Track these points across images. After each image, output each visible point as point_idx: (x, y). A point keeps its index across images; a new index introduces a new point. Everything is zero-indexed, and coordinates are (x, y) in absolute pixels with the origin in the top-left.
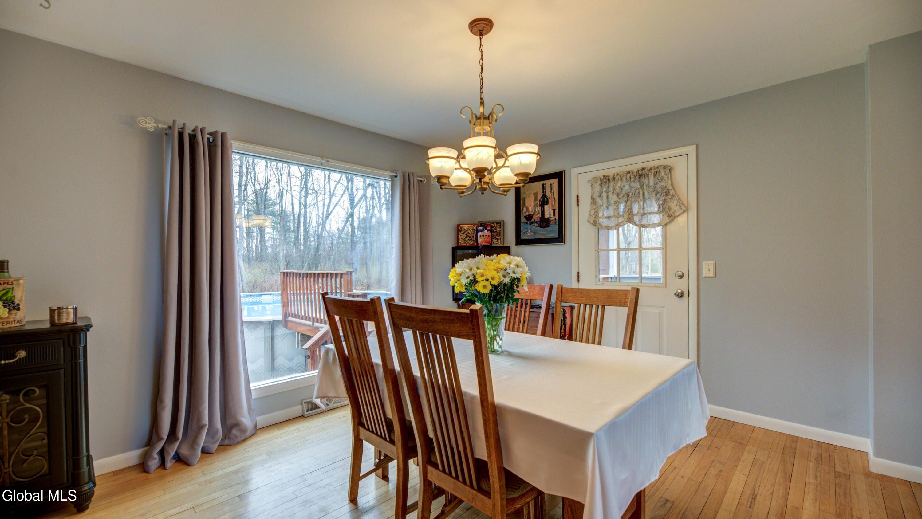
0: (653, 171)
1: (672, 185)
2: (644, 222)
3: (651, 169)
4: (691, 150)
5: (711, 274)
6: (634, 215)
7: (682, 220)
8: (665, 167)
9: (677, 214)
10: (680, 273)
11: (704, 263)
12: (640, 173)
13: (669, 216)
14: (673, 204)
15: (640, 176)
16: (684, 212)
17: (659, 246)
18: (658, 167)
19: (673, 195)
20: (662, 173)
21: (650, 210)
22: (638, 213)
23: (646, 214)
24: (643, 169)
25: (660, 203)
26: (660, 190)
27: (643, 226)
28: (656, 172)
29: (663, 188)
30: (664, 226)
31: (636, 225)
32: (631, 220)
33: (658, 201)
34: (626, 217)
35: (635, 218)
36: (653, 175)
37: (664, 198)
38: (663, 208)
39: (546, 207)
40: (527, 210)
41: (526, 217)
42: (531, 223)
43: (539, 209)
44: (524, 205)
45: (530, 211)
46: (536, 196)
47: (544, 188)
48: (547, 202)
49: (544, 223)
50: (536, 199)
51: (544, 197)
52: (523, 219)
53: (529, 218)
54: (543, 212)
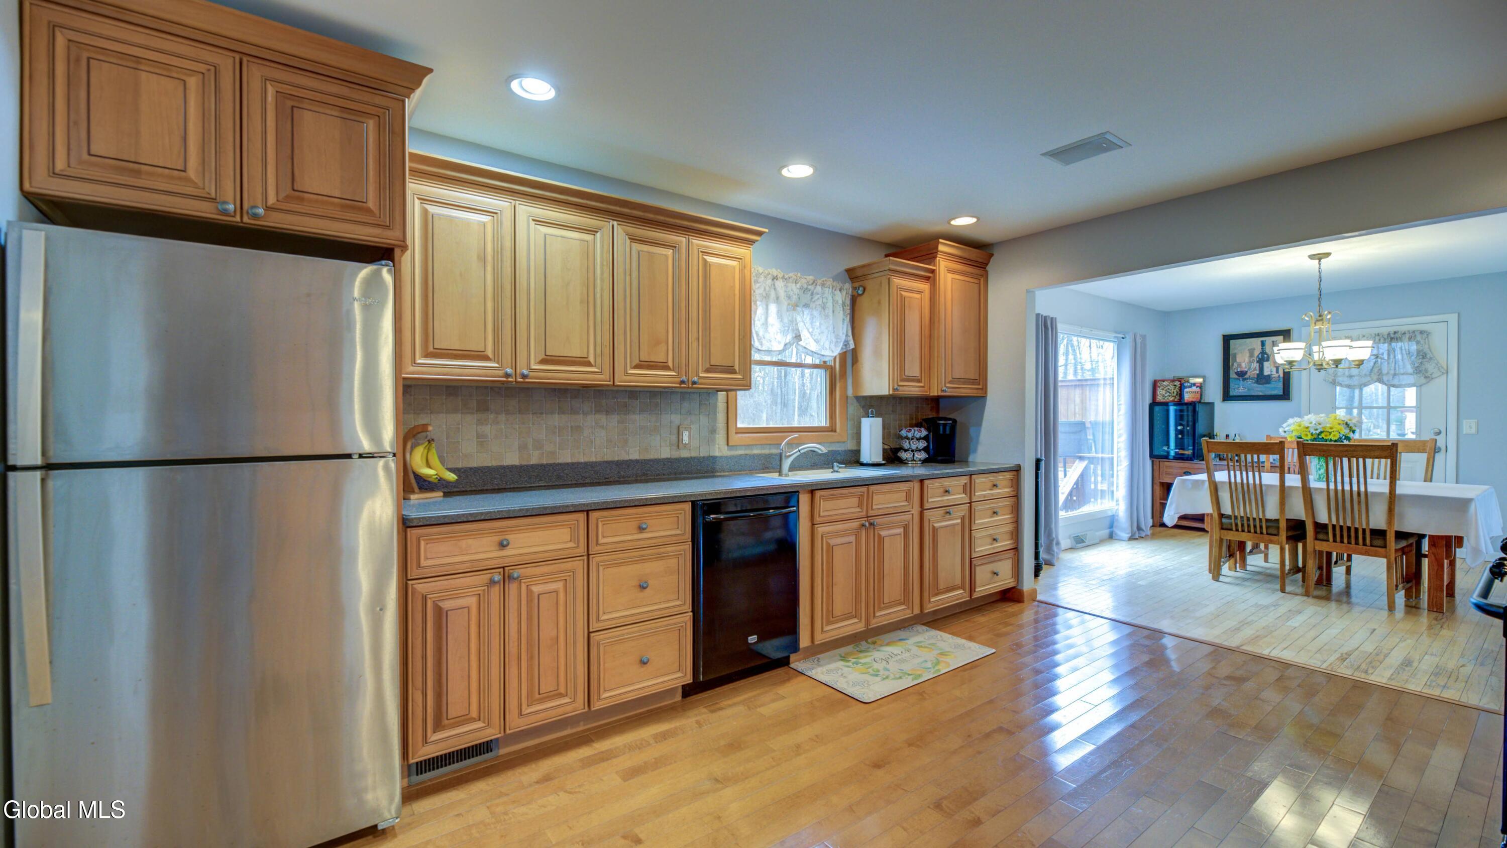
1: (1430, 348)
3: (1404, 333)
4: (1451, 317)
5: (1474, 431)
6: (1383, 375)
7: (1441, 381)
8: (1421, 332)
9: (1435, 375)
10: (1437, 430)
11: (1465, 421)
12: (1392, 336)
13: (1426, 377)
14: (1431, 368)
15: (1392, 339)
16: (1442, 374)
17: (1414, 405)
18: (1414, 332)
19: (1432, 359)
20: (1419, 338)
21: (1402, 371)
22: (1388, 373)
23: (1398, 374)
24: (1395, 333)
25: (1416, 365)
26: (1415, 353)
27: (1394, 386)
28: (1412, 336)
29: (1418, 352)
30: (1419, 386)
31: (1386, 384)
32: (1380, 380)
33: (1413, 363)
34: (1375, 377)
35: (1385, 378)
36: (1407, 339)
37: (1420, 361)
38: (1419, 370)
39: (1266, 364)
40: (1240, 365)
41: (1237, 373)
42: (1244, 380)
43: (1256, 365)
44: (1235, 361)
45: (1244, 367)
46: (1251, 352)
47: (1263, 344)
48: (1268, 360)
49: (1262, 379)
50: (1251, 355)
51: (1263, 352)
52: (1233, 375)
53: (1242, 374)
54: (1261, 369)
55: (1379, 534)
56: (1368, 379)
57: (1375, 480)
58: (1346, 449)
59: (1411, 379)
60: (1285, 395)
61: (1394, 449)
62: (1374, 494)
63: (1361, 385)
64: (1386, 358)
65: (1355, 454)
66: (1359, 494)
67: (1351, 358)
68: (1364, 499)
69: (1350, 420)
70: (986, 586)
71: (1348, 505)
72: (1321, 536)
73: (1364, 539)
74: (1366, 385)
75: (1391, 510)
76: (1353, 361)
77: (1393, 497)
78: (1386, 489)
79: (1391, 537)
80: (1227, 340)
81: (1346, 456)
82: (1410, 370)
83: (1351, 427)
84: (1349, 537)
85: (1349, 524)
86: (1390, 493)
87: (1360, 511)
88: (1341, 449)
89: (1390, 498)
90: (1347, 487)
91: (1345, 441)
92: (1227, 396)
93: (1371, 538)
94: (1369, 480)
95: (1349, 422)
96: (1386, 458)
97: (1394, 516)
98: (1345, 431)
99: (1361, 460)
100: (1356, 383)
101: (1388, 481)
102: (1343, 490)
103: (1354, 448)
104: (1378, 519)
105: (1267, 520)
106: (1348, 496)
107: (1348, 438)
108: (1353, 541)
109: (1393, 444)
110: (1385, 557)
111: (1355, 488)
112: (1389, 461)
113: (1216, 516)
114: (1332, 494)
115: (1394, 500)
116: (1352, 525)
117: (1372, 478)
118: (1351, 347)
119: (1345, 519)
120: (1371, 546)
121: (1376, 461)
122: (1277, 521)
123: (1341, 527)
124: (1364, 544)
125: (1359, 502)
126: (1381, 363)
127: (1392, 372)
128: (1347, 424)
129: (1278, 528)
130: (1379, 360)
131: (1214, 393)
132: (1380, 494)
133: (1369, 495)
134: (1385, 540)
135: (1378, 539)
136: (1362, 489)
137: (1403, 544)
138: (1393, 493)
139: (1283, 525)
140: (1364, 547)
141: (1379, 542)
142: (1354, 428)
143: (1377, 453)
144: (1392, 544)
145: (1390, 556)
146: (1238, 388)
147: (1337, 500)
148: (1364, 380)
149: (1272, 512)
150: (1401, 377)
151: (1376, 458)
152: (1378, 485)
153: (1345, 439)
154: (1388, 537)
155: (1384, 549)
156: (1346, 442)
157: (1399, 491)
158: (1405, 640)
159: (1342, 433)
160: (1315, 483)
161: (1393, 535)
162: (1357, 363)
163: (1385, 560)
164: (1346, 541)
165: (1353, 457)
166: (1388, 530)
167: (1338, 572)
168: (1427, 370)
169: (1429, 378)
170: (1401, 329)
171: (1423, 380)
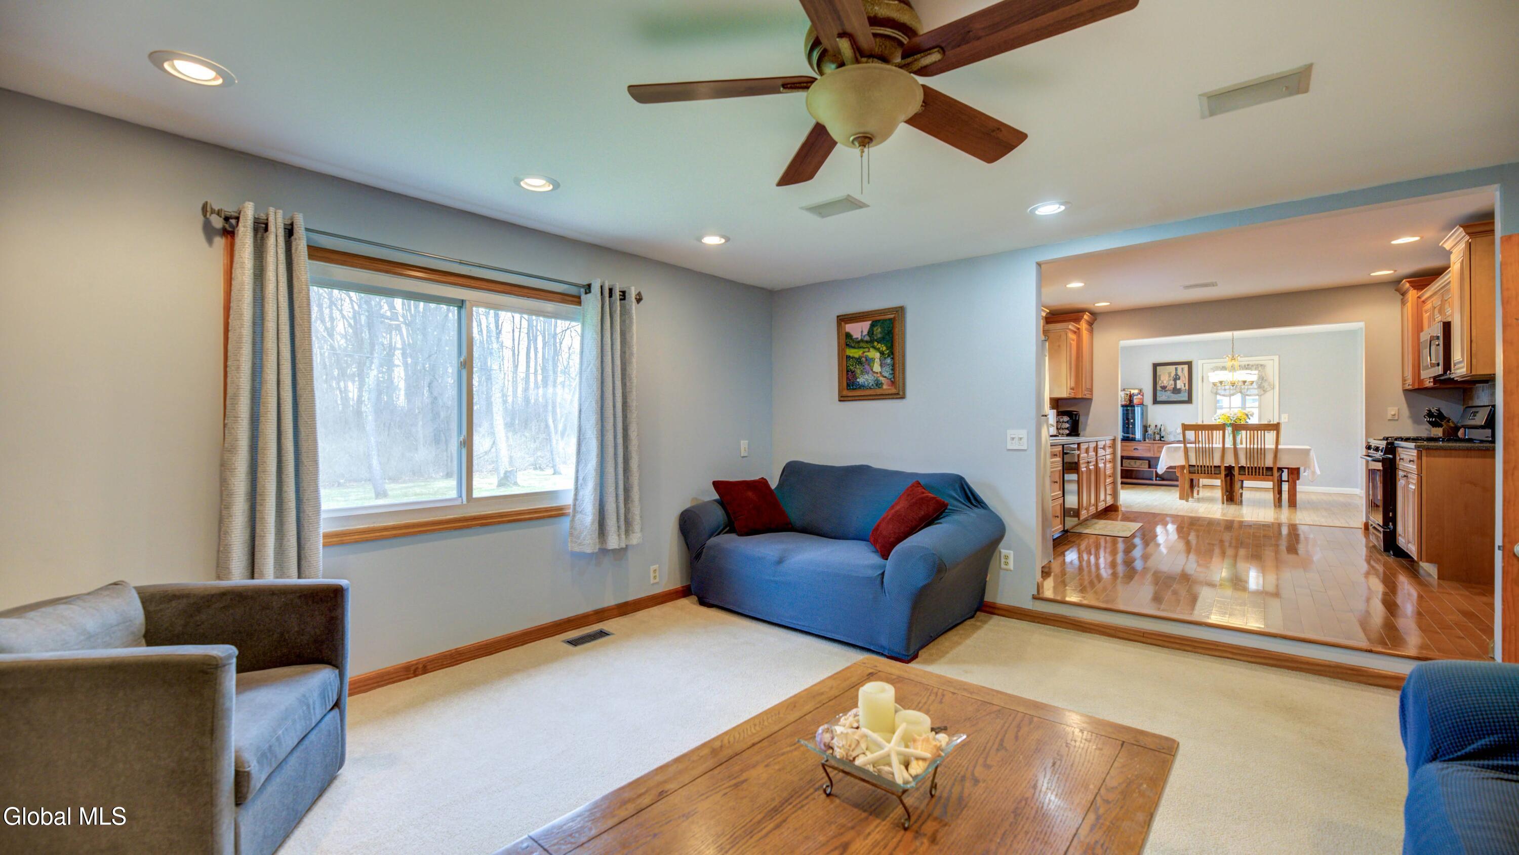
1: (1265, 374)
3: (1253, 366)
4: (1276, 358)
5: (1287, 420)
8: (1261, 365)
9: (1268, 390)
14: (1266, 385)
16: (1272, 389)
19: (1266, 380)
20: (1260, 368)
21: (1252, 387)
25: (1259, 384)
27: (1248, 395)
28: (1257, 367)
29: (1260, 377)
30: (1260, 396)
32: (1240, 392)
34: (1237, 390)
36: (1254, 369)
38: (1260, 387)
39: (1178, 382)
40: (1163, 382)
41: (1161, 387)
42: (1166, 391)
43: (1172, 382)
44: (1160, 379)
45: (1165, 383)
46: (1170, 374)
47: (1176, 369)
48: (1179, 379)
49: (1176, 391)
50: (1170, 376)
51: (1176, 375)
52: (1159, 388)
53: (1164, 388)
54: (1175, 384)
55: (1270, 469)
56: (1234, 391)
58: (1256, 426)
59: (1256, 392)
60: (1189, 401)
61: (1278, 426)
62: (1268, 449)
63: (1230, 395)
65: (1260, 429)
66: (1261, 449)
68: (1262, 452)
70: (1102, 506)
71: (1256, 455)
72: (1242, 473)
73: (1263, 472)
74: (1233, 395)
75: (1275, 457)
77: (1276, 451)
78: (1274, 446)
79: (1275, 470)
80: (1155, 366)
81: (1257, 431)
82: (1256, 387)
84: (1256, 472)
85: (1256, 465)
86: (1276, 448)
87: (1261, 458)
88: (1254, 426)
90: (1256, 446)
92: (1155, 401)
93: (1266, 471)
94: (1266, 443)
96: (1274, 430)
97: (1276, 459)
99: (1263, 432)
101: (1275, 443)
102: (1254, 447)
103: (1260, 426)
104: (1269, 463)
105: (1215, 467)
106: (1256, 451)
110: (1270, 480)
111: (1260, 446)
112: (1276, 432)
113: (1187, 466)
114: (1248, 450)
115: (1278, 452)
119: (1254, 463)
120: (1266, 476)
121: (1270, 432)
122: (1219, 467)
123: (1252, 467)
124: (1263, 475)
125: (1261, 454)
127: (1246, 387)
129: (1220, 471)
131: (1148, 398)
132: (1271, 449)
133: (1266, 449)
134: (1271, 472)
135: (1268, 471)
136: (1263, 446)
137: (1278, 472)
139: (1223, 468)
140: (1263, 477)
141: (1269, 473)
144: (1274, 473)
145: (1274, 480)
146: (1162, 396)
147: (1250, 453)
149: (1217, 462)
150: (1251, 390)
152: (1270, 444)
154: (1272, 470)
155: (1270, 476)
157: (1280, 446)
160: (1241, 446)
161: (1275, 468)
163: (1272, 483)
164: (1254, 474)
165: (1259, 431)
166: (1273, 467)
168: (1264, 387)
169: (1265, 391)
170: (1251, 363)
171: (1262, 392)
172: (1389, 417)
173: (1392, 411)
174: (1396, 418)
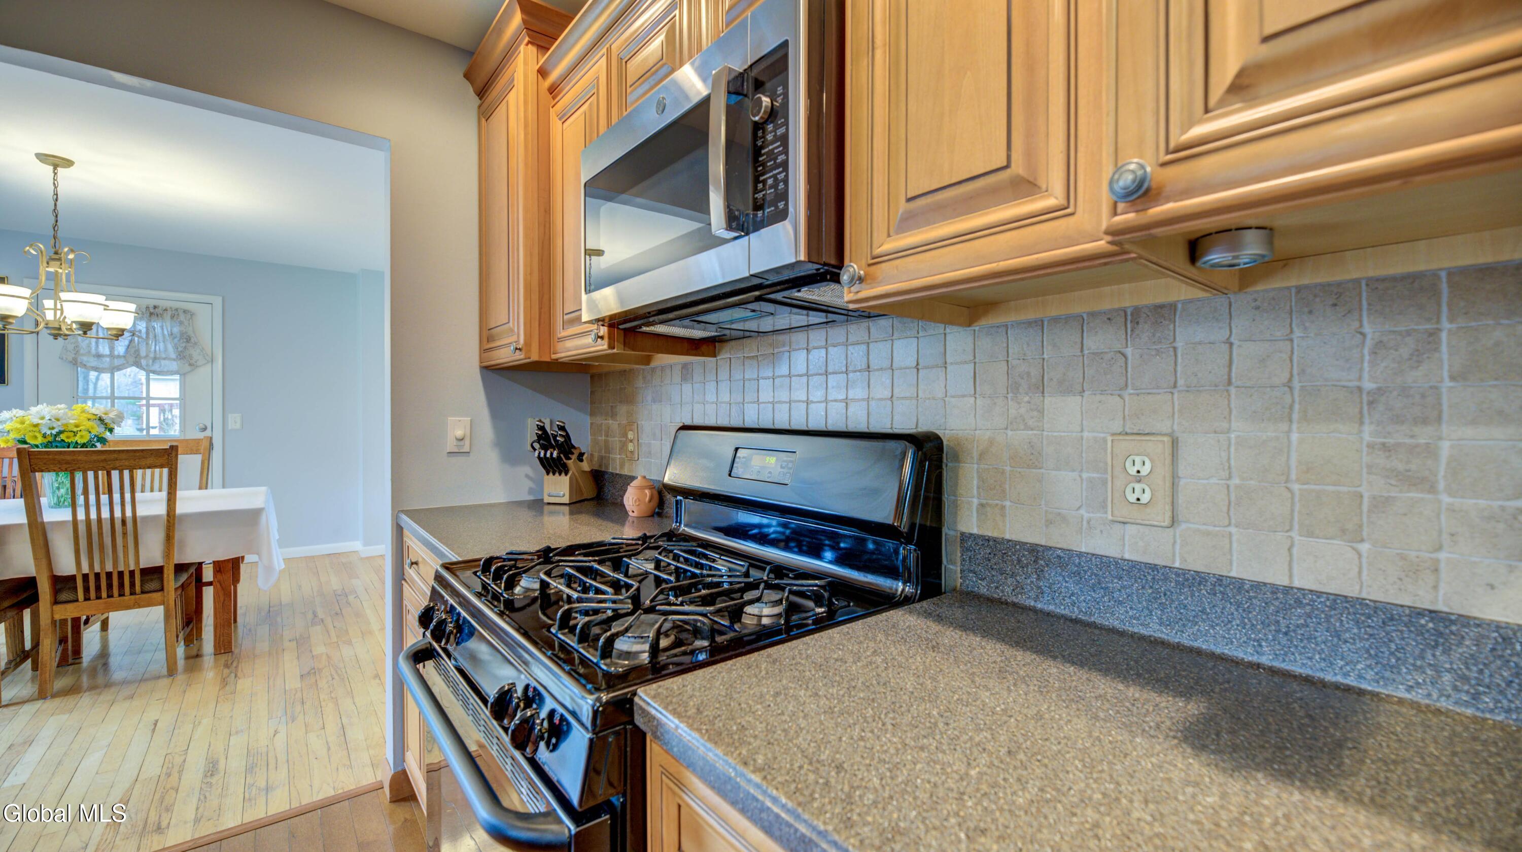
0: (169, 313)
1: (194, 332)
2: (156, 367)
3: (166, 310)
4: (217, 301)
5: (238, 426)
6: (141, 358)
7: (205, 370)
8: (185, 311)
9: (199, 363)
10: (202, 426)
11: (230, 416)
12: (152, 310)
13: (190, 365)
14: (195, 353)
15: (151, 314)
16: (208, 362)
17: (178, 396)
18: (177, 310)
19: (195, 344)
20: (182, 317)
21: (164, 356)
22: (147, 356)
23: (159, 359)
24: (155, 307)
25: (180, 349)
26: (178, 335)
27: (154, 372)
28: (175, 314)
29: (182, 334)
30: (183, 375)
31: (144, 369)
32: (137, 364)
33: (176, 347)
34: (131, 360)
35: (144, 362)
36: (169, 317)
37: (184, 345)
38: (182, 356)
55: (154, 573)
56: (122, 361)
57: (148, 495)
58: (103, 457)
59: (174, 366)
61: (174, 454)
62: (146, 519)
63: (114, 368)
64: (144, 336)
65: (117, 464)
66: (124, 522)
67: (105, 324)
68: (128, 528)
69: (106, 414)
71: (108, 540)
72: (63, 596)
73: (132, 584)
74: (119, 368)
75: (169, 538)
76: (108, 329)
77: (171, 520)
78: (160, 509)
79: (169, 574)
81: (103, 469)
82: (173, 356)
83: (106, 424)
84: (109, 587)
85: (109, 568)
86: (168, 515)
87: (125, 547)
88: (95, 457)
89: (168, 521)
90: (105, 514)
91: (98, 444)
93: (141, 581)
94: (138, 495)
95: (104, 417)
96: (161, 466)
97: (173, 545)
98: (98, 430)
99: (126, 473)
100: (106, 365)
101: (164, 494)
102: (99, 519)
103: (116, 456)
104: (151, 553)
106: (106, 527)
107: (102, 440)
108: (116, 592)
109: (172, 447)
110: (162, 603)
111: (118, 514)
112: (165, 471)
115: (174, 524)
116: (114, 568)
117: (143, 491)
118: (106, 308)
119: (102, 563)
120: (143, 592)
121: (149, 471)
123: (97, 576)
124: (133, 593)
125: (125, 534)
126: (139, 343)
127: (152, 355)
128: (101, 420)
130: (136, 339)
132: (154, 518)
133: (138, 520)
134: (162, 580)
135: (152, 580)
136: (129, 513)
137: (184, 577)
138: (171, 514)
140: (133, 597)
141: (154, 585)
142: (112, 426)
143: (149, 461)
144: (171, 582)
145: (168, 600)
147: (89, 535)
148: (117, 362)
150: (163, 362)
151: (149, 468)
152: (150, 507)
153: (98, 441)
154: (165, 576)
155: (160, 594)
156: (99, 446)
157: (181, 508)
158: (200, 723)
159: (94, 432)
161: (172, 568)
162: (114, 332)
163: (161, 608)
164: (104, 594)
165: (115, 469)
166: (166, 566)
167: (91, 637)
168: (191, 357)
169: (193, 366)
170: (162, 304)
171: (187, 368)
172: (451, 446)
173: (457, 428)
174: (466, 449)
